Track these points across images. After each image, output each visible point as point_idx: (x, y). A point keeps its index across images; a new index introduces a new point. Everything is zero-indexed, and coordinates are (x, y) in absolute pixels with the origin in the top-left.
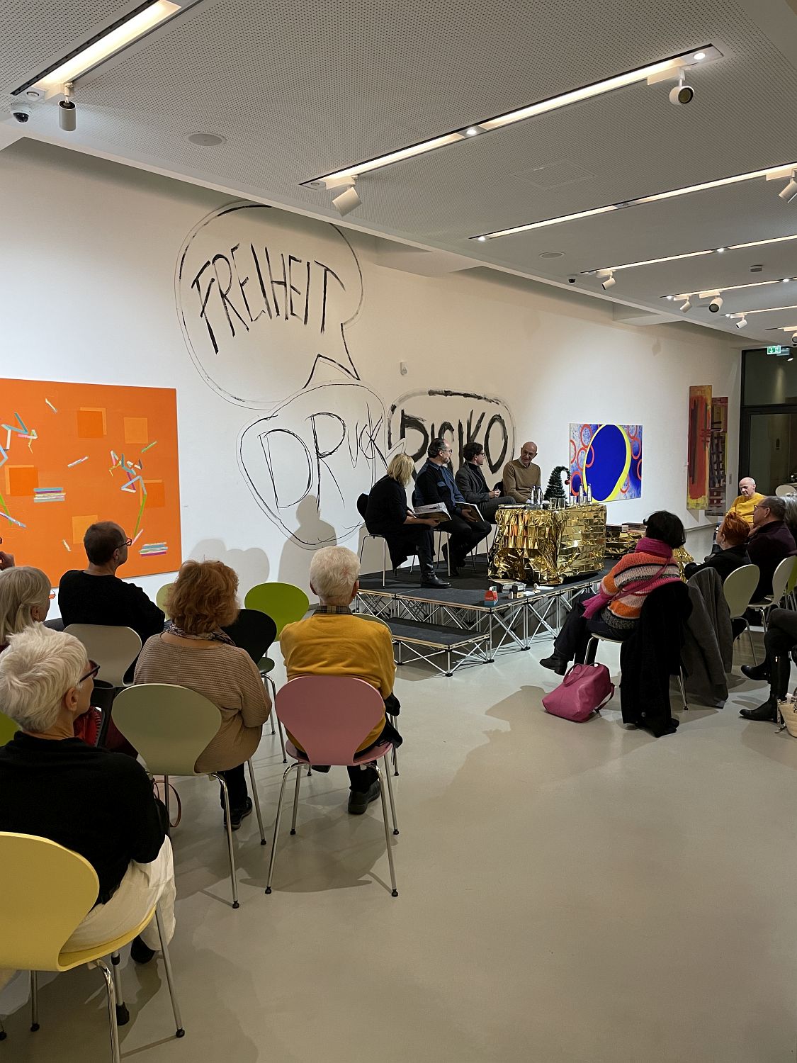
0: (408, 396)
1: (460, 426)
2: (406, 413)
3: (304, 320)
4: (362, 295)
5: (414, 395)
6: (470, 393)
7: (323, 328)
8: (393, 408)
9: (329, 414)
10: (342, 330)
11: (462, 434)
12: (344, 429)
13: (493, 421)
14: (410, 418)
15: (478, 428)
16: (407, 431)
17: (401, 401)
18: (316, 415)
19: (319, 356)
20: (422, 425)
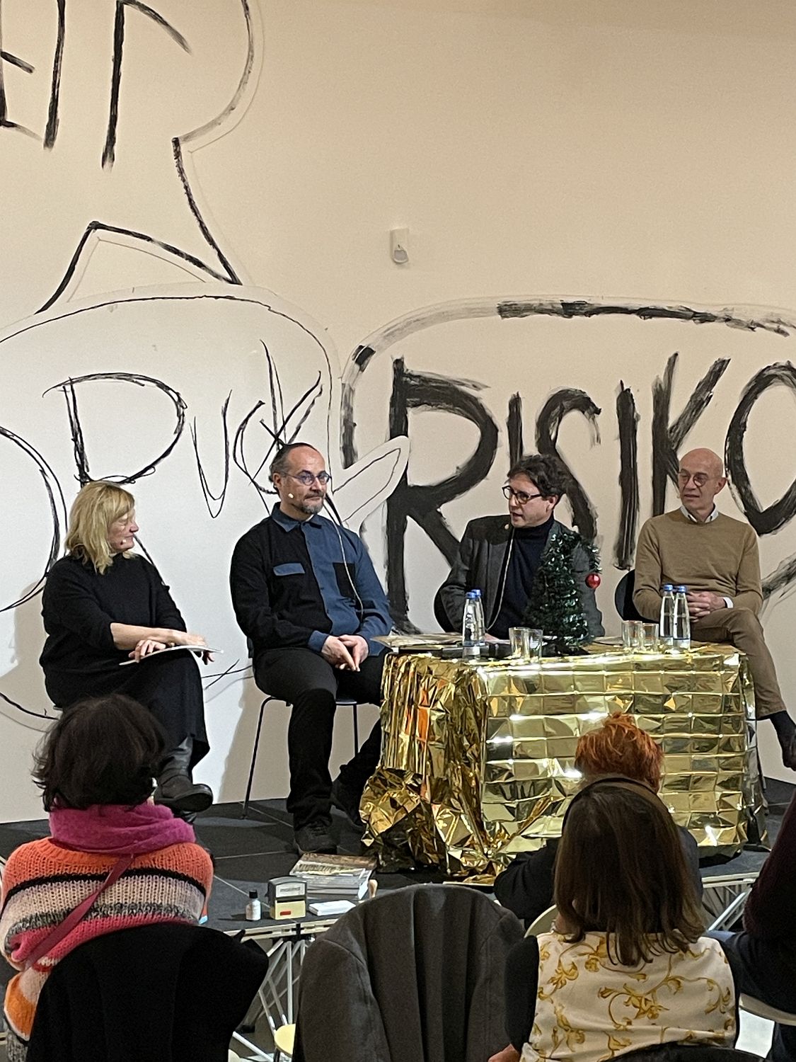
0: (420, 322)
1: (625, 400)
2: (409, 367)
3: (43, 136)
4: (250, 58)
5: (444, 316)
6: (665, 306)
7: (108, 154)
8: (363, 356)
9: (128, 377)
10: (178, 155)
11: (634, 422)
12: (181, 416)
13: (761, 382)
14: (425, 380)
15: (698, 404)
16: (414, 416)
17: (391, 334)
18: (79, 380)
19: (96, 226)
20: (474, 400)
